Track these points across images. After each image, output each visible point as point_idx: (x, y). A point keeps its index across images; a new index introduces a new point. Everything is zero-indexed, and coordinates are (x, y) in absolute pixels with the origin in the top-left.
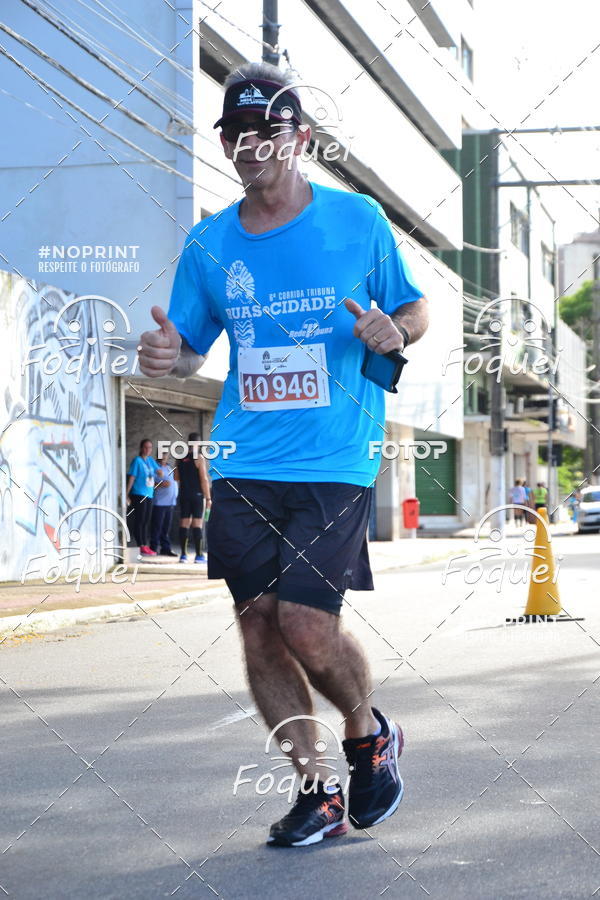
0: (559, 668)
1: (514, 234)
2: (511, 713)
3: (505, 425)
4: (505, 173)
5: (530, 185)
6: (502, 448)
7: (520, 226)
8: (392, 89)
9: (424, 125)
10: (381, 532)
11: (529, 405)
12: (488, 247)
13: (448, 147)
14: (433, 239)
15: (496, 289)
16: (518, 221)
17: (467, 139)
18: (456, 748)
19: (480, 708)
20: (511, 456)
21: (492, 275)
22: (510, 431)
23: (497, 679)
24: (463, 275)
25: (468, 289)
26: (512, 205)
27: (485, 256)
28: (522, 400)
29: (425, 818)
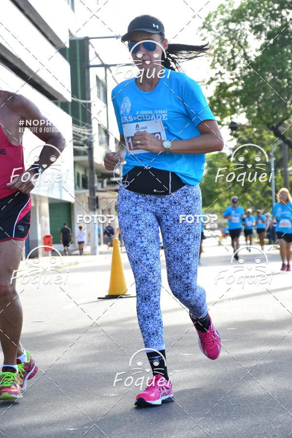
0: (125, 323)
1: (99, 93)
2: (100, 348)
3: (97, 194)
4: (93, 60)
5: (106, 67)
6: (96, 207)
7: (101, 88)
8: (31, 16)
9: (48, 35)
11: (109, 183)
12: (85, 100)
13: (62, 47)
14: (55, 96)
15: (90, 123)
16: (100, 85)
17: (72, 42)
18: (70, 368)
19: (84, 346)
20: (100, 211)
22: (99, 198)
23: (93, 330)
24: (72, 115)
25: (75, 122)
26: (97, 77)
27: (83, 104)
28: (105, 181)
29: (52, 406)
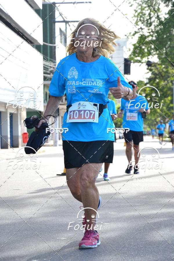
1: (61, 39)
2: (56, 208)
4: (58, 18)
5: (67, 22)
6: (57, 115)
7: (63, 36)
9: (29, 1)
10: (15, 144)
12: (52, 44)
13: (37, 8)
14: (32, 41)
15: (55, 59)
16: (62, 35)
17: (44, 5)
18: (36, 220)
20: (61, 117)
21: (53, 54)
22: (60, 108)
24: (43, 54)
25: (45, 59)
26: (60, 29)
27: (51, 47)
29: (23, 245)
